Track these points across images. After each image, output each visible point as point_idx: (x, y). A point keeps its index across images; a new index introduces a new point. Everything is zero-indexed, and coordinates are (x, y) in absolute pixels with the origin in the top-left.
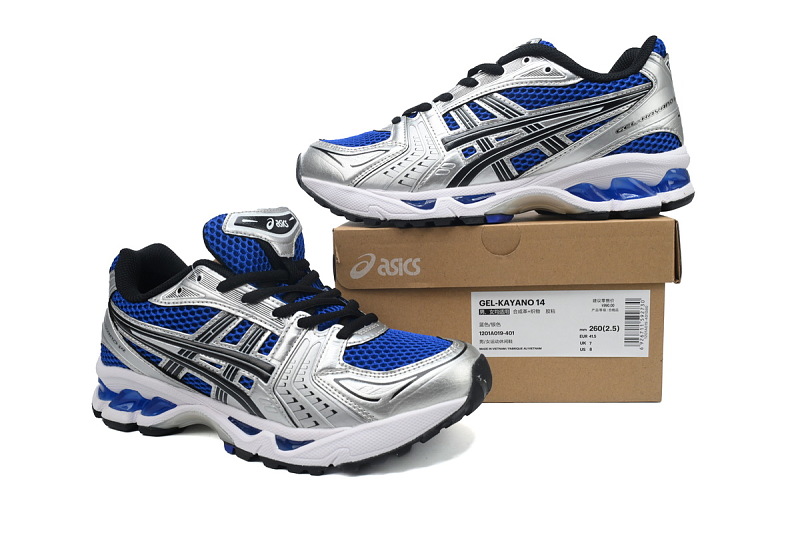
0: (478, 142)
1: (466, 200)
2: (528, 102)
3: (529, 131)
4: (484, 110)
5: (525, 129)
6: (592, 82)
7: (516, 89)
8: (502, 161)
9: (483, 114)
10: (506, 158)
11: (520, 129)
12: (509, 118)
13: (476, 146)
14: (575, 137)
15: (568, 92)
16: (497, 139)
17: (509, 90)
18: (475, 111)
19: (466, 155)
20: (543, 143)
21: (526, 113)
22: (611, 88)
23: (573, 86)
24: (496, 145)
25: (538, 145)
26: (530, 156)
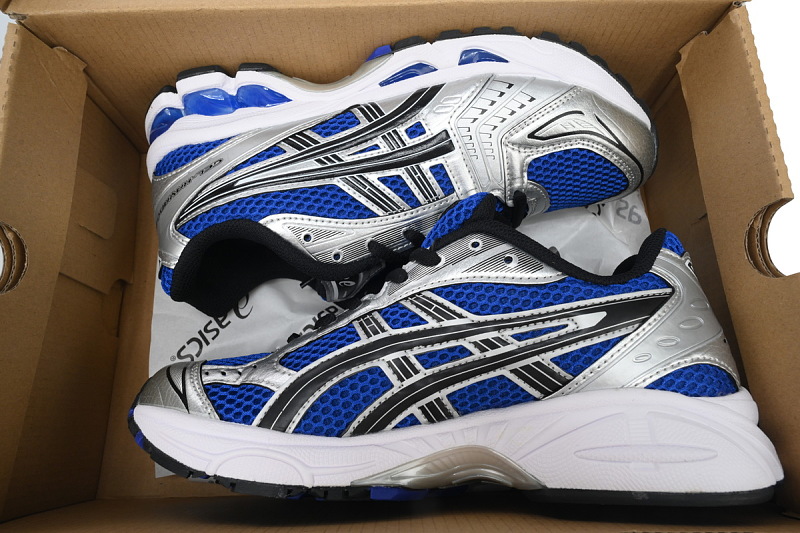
1: (420, 68)
2: (334, 195)
3: (335, 157)
4: (396, 191)
5: (340, 160)
6: (248, 218)
8: (370, 120)
9: (395, 183)
10: (365, 123)
11: (347, 160)
12: (360, 176)
13: (405, 137)
14: (275, 150)
15: (279, 204)
16: (376, 147)
17: (361, 216)
18: (409, 191)
19: (419, 125)
20: (316, 142)
21: (337, 182)
22: (226, 210)
23: (272, 212)
24: (378, 141)
25: (323, 141)
26: (334, 128)
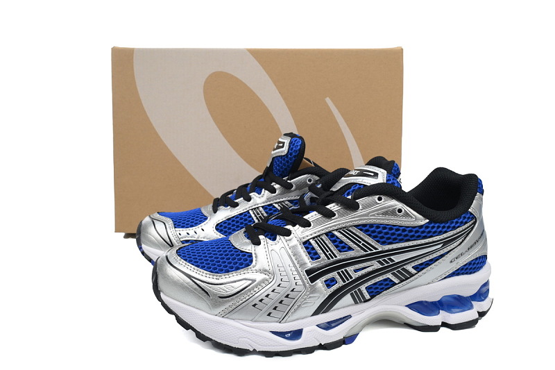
0: (338, 273)
1: (328, 326)
2: (382, 237)
3: (382, 264)
4: (342, 242)
5: (379, 262)
6: (435, 222)
7: (371, 225)
8: (359, 289)
9: (343, 247)
10: (363, 288)
11: (375, 262)
12: (366, 251)
13: (337, 277)
14: (419, 268)
15: (417, 232)
16: (356, 271)
17: (364, 225)
18: (334, 242)
19: (329, 286)
20: (394, 274)
21: (380, 247)
22: (449, 227)
23: (421, 227)
24: (355, 275)
25: (389, 276)
26: (382, 284)
